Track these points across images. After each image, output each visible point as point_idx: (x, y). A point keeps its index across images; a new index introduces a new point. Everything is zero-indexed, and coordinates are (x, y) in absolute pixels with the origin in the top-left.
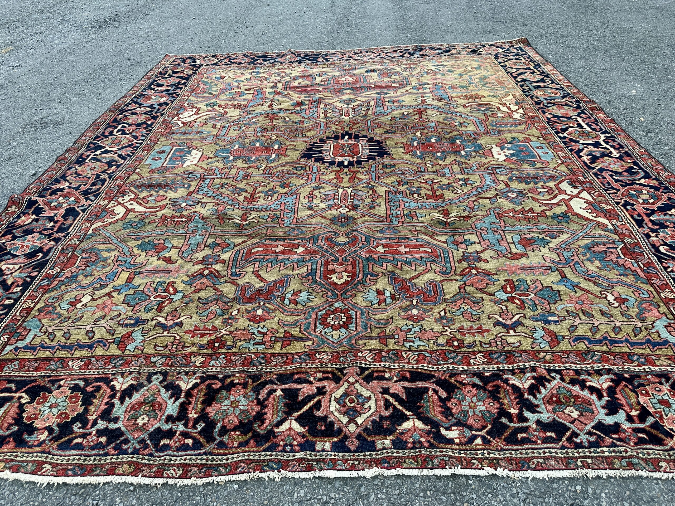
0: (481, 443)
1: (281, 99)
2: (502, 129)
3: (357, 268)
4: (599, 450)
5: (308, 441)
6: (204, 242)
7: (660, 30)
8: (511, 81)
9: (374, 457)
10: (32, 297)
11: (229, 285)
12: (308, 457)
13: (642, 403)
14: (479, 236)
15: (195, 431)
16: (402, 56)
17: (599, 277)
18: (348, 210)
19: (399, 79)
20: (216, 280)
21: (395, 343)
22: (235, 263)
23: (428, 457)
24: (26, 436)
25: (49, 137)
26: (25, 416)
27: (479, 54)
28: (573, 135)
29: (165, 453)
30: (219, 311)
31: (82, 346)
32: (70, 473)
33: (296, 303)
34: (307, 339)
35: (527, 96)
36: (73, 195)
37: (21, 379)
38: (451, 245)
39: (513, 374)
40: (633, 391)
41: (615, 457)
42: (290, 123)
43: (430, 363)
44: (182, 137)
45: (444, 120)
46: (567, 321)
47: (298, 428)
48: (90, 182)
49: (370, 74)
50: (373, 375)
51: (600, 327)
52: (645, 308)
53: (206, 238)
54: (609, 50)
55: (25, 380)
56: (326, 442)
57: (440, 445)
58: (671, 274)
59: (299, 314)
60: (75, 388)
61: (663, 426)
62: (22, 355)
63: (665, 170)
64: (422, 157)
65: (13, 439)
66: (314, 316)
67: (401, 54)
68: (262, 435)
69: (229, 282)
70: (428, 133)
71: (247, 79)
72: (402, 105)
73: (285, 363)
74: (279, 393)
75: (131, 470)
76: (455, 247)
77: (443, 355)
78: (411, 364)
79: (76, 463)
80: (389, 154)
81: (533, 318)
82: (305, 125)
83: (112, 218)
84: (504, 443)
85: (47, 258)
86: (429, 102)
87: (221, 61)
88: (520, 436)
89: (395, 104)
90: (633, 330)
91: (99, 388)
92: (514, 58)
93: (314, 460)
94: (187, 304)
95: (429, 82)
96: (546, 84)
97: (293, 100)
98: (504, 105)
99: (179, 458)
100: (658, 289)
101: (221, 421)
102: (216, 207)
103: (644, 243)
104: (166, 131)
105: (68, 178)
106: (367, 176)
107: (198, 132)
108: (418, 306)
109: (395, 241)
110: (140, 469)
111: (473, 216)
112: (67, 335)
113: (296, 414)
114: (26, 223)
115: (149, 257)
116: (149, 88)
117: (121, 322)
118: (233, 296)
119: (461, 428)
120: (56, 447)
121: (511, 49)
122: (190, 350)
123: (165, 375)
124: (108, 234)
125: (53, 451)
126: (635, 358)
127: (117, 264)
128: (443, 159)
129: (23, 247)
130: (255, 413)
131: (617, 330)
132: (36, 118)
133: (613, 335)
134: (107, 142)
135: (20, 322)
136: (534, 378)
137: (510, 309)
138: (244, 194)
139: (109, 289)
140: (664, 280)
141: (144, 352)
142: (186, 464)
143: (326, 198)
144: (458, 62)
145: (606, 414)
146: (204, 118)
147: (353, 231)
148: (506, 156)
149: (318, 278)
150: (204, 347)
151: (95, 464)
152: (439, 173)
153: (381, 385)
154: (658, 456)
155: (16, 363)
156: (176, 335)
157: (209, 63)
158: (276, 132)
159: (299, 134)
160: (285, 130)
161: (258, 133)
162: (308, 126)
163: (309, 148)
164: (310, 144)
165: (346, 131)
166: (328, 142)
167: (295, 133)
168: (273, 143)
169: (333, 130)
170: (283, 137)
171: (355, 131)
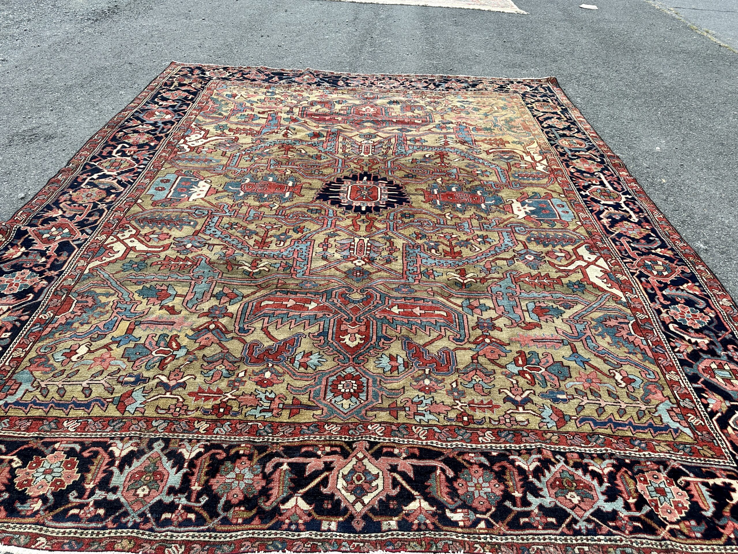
0: (484, 527)
1: (297, 127)
2: (525, 181)
3: (371, 330)
4: (596, 538)
5: (313, 520)
6: (211, 291)
7: (690, 79)
8: (537, 126)
9: (379, 538)
10: (22, 345)
11: (236, 342)
12: (313, 537)
13: (639, 491)
14: (495, 301)
15: (198, 505)
16: (426, 87)
17: (609, 353)
18: (364, 263)
19: (422, 114)
20: (222, 335)
21: (406, 416)
22: (243, 317)
23: (432, 540)
24: (18, 505)
25: (40, 153)
26: (17, 482)
27: (507, 91)
28: (594, 193)
29: (167, 529)
30: (225, 372)
31: (78, 405)
32: (66, 547)
33: (306, 367)
34: (316, 408)
35: (552, 145)
36: (68, 226)
37: (12, 439)
38: (466, 309)
39: (520, 455)
40: (632, 478)
41: (610, 546)
42: (306, 157)
43: (439, 439)
44: (189, 165)
45: (466, 166)
46: (575, 400)
47: (304, 505)
48: (86, 212)
49: (392, 106)
50: (382, 451)
51: (606, 408)
52: (650, 390)
53: (212, 287)
54: (637, 98)
55: (16, 441)
56: (332, 521)
57: (445, 528)
58: (678, 354)
59: (309, 379)
60: (71, 453)
61: (657, 515)
62: (12, 413)
63: (681, 239)
64: (442, 208)
65: (4, 508)
66: (324, 383)
67: (426, 85)
68: (268, 512)
69: (237, 338)
70: (448, 180)
71: (260, 100)
72: (424, 146)
73: (292, 434)
74: (285, 467)
75: (131, 546)
76: (470, 311)
77: (453, 431)
78: (420, 439)
79: (73, 537)
80: (409, 202)
81: (542, 395)
82: (322, 161)
83: (111, 257)
84: (507, 528)
85: (39, 300)
86: (452, 144)
87: (233, 75)
88: (522, 520)
89: (417, 144)
90: (637, 413)
91: (96, 453)
92: (541, 99)
93: (319, 541)
94: (191, 362)
95: (454, 121)
96: (571, 133)
97: (310, 130)
98: (528, 153)
99: (181, 534)
100: (664, 370)
101: (225, 495)
102: (224, 251)
103: (654, 318)
104: (171, 156)
105: (61, 205)
106: (385, 226)
107: (206, 160)
108: (431, 376)
109: (411, 301)
110: (140, 545)
111: (490, 279)
112: (61, 391)
113: (302, 491)
114: (14, 257)
115: (151, 306)
116: (153, 101)
117: (121, 380)
118: (240, 356)
119: (466, 510)
120: (50, 518)
121: (539, 88)
122: (193, 415)
123: (167, 441)
124: (107, 276)
125: (48, 523)
126: (637, 443)
127: (116, 311)
128: (463, 211)
129: (11, 285)
130: (260, 488)
131: (622, 412)
132: (24, 128)
133: (617, 417)
134: (105, 165)
135: (9, 374)
136: (539, 460)
137: (520, 384)
138: (255, 237)
139: (107, 340)
140: (671, 361)
141: (145, 415)
142: (189, 541)
143: (341, 248)
144: (485, 99)
145: (606, 501)
146: (213, 143)
147: (368, 288)
148: (526, 213)
149: (330, 339)
150: (208, 412)
151: (93, 538)
152: (458, 227)
153: (390, 462)
154: (650, 546)
155: (6, 421)
156: (179, 397)
157: (220, 77)
158: (291, 167)
159: (315, 170)
160: (301, 165)
161: (272, 166)
162: (325, 162)
163: (325, 188)
164: (326, 183)
165: (365, 171)
166: (345, 182)
167: (311, 169)
168: (287, 179)
169: (352, 168)
170: (298, 173)
171: (374, 172)
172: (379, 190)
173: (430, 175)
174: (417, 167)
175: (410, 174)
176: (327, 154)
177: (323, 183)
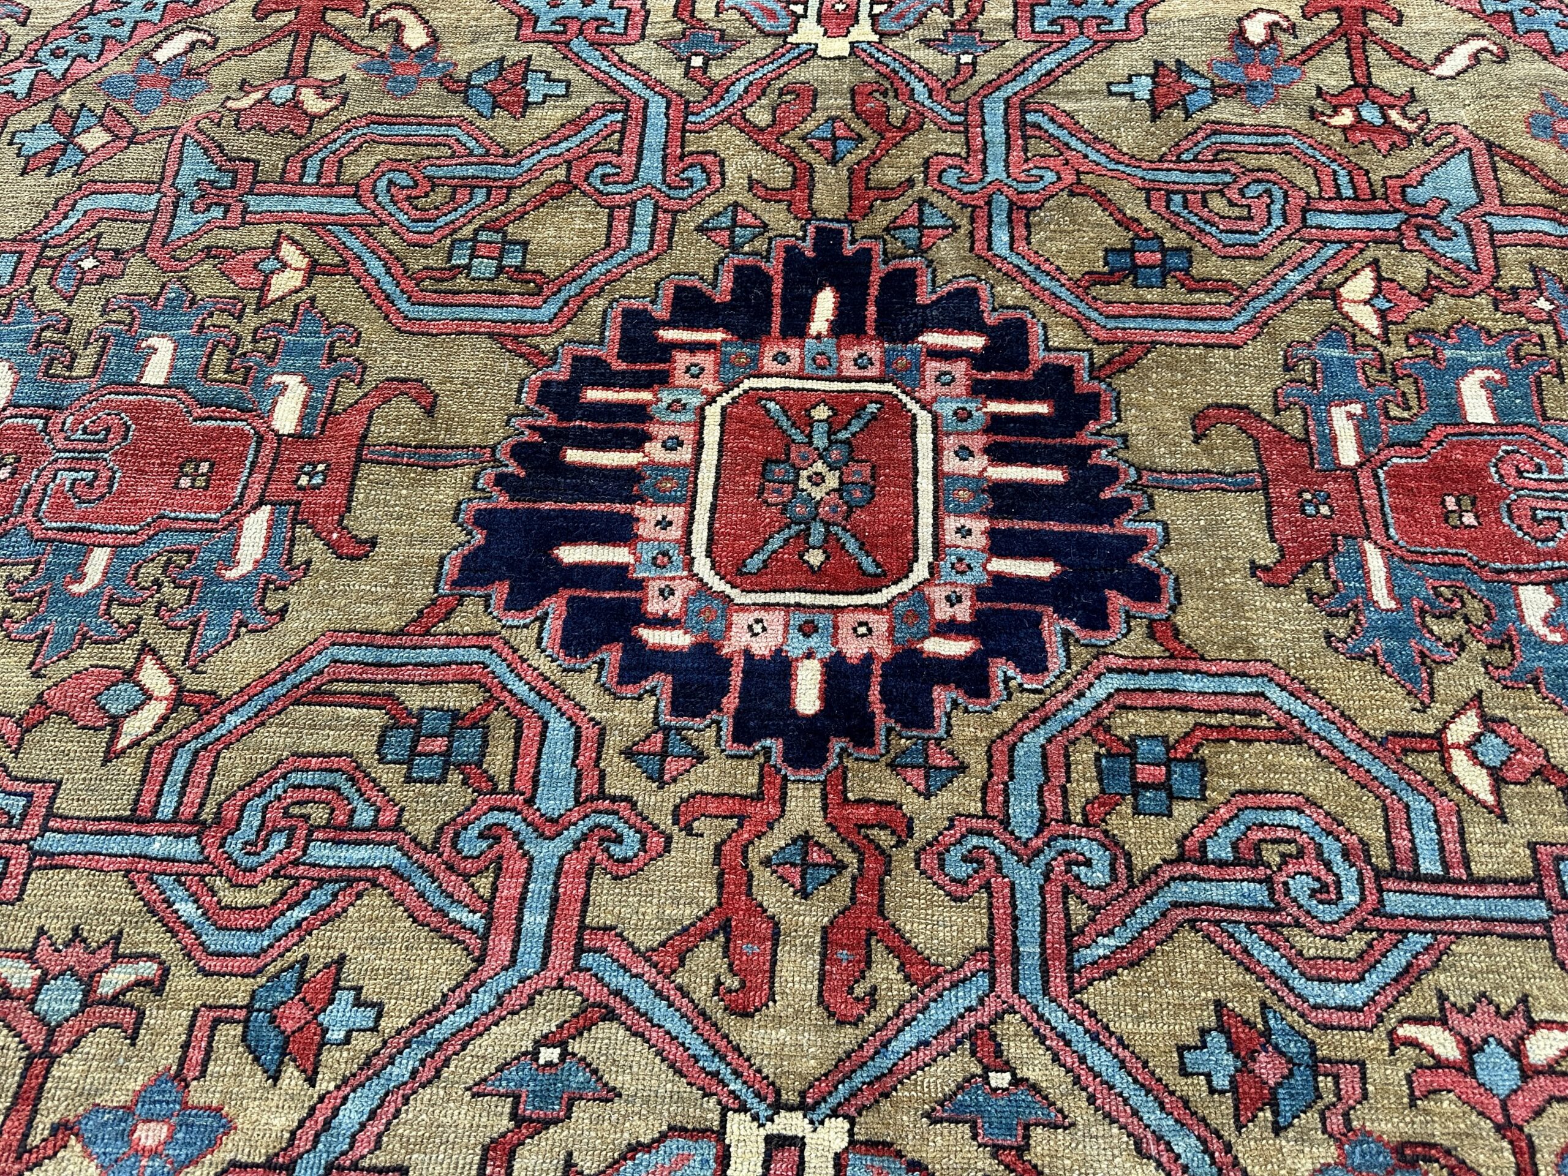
42: (428, 95)
70: (1428, 295)
158: (316, 208)
159: (476, 232)
160: (382, 184)
161: (184, 206)
162: (548, 137)
163: (537, 438)
164: (546, 384)
165: (825, 219)
166: (682, 359)
167: (453, 222)
168: (275, 352)
169: (732, 199)
170: (357, 269)
171: (887, 230)
172: (925, 439)
173: (1289, 238)
174: (1196, 150)
175: (1143, 239)
176: (567, 44)
177: (522, 381)
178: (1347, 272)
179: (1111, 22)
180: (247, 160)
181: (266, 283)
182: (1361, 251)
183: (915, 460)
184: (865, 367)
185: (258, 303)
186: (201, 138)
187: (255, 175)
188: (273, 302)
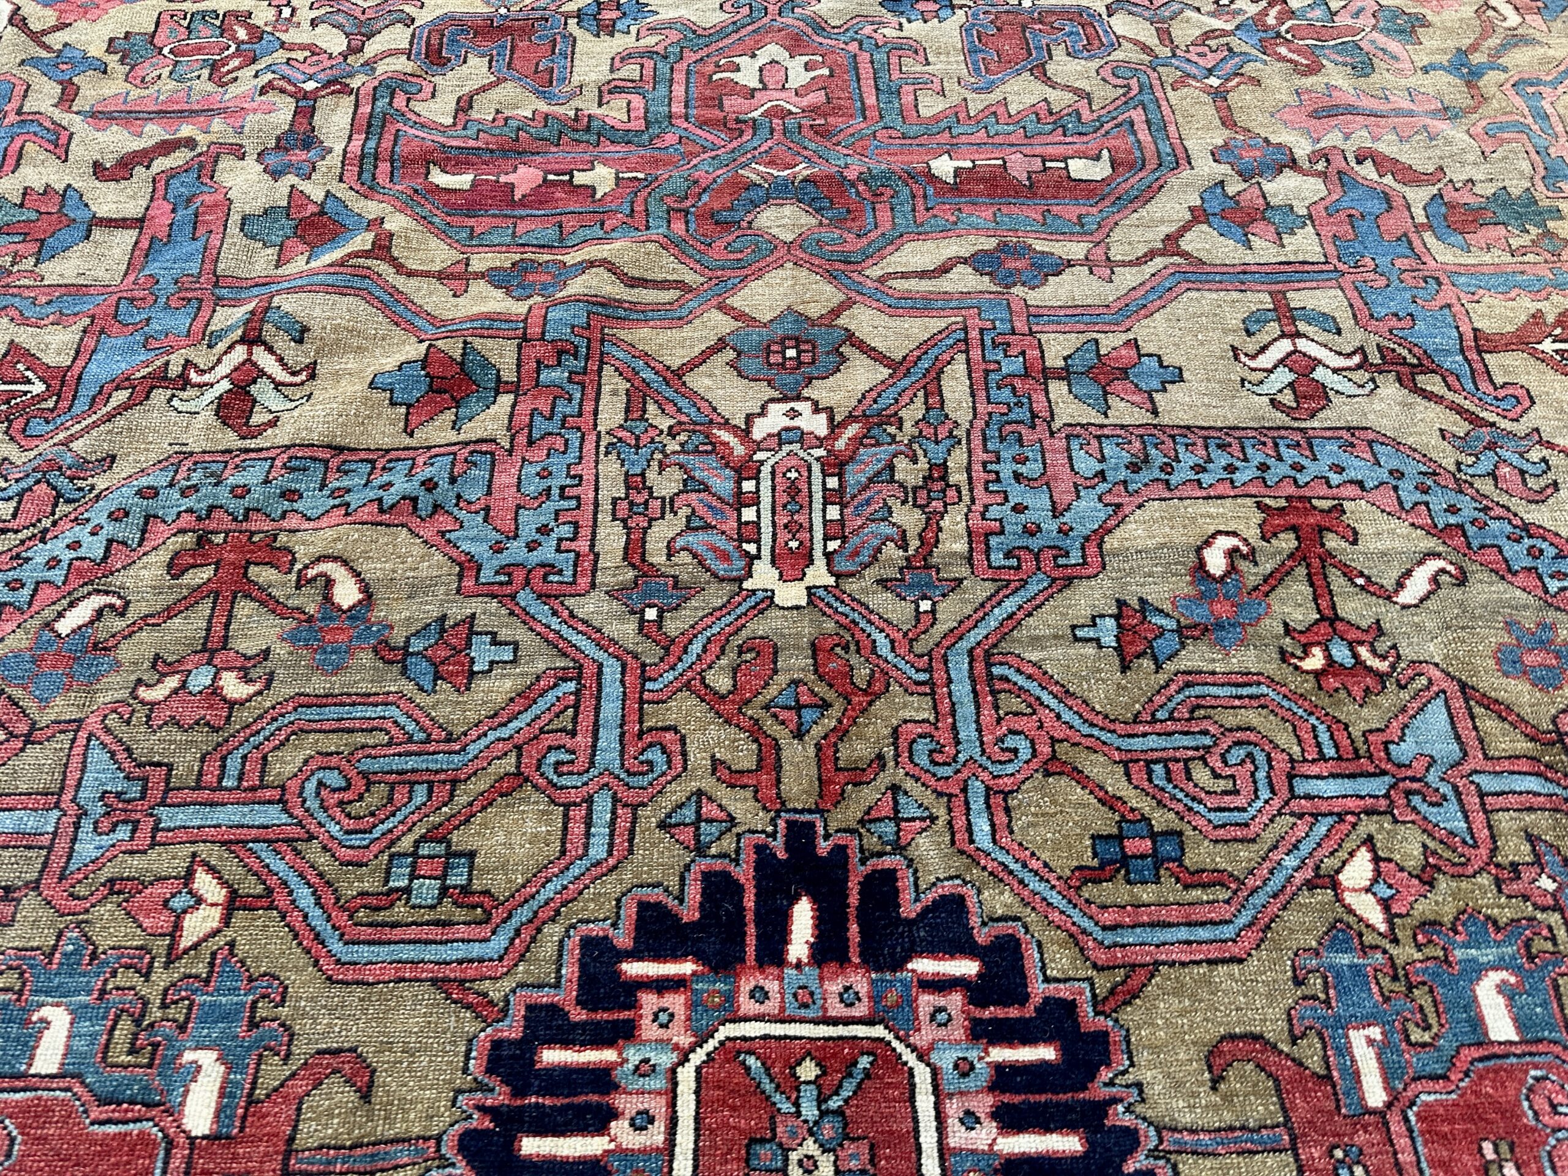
158: (236, 819)
159: (417, 844)
160: (311, 786)
161: (87, 825)
162: (496, 715)
163: (488, 1124)
164: (497, 1045)
165: (796, 811)
166: (649, 1001)
167: (390, 831)
168: (187, 1019)
169: (694, 785)
170: (282, 901)
171: (861, 822)
172: (925, 1103)
173: (1280, 814)
174: (1171, 705)
175: (1130, 821)
176: (513, 597)
177: (470, 1041)
178: (1343, 855)
179: (1067, 555)
180: (159, 764)
181: (177, 926)
182: (1354, 826)
183: (916, 1131)
184: (852, 1005)
185: (169, 955)
186: (108, 739)
187: (167, 782)
188: (186, 951)
